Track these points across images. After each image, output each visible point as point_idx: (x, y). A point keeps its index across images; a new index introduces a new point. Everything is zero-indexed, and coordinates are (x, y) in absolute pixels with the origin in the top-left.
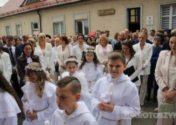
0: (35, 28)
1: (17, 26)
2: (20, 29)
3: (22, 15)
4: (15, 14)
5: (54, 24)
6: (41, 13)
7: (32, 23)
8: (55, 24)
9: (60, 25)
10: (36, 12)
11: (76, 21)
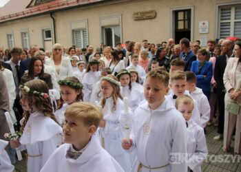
0: (47, 37)
1: (22, 33)
2: (27, 38)
3: (29, 19)
4: (20, 17)
5: (73, 31)
6: (56, 16)
7: (43, 30)
8: (75, 32)
9: (82, 32)
10: (49, 15)
11: (103, 27)
